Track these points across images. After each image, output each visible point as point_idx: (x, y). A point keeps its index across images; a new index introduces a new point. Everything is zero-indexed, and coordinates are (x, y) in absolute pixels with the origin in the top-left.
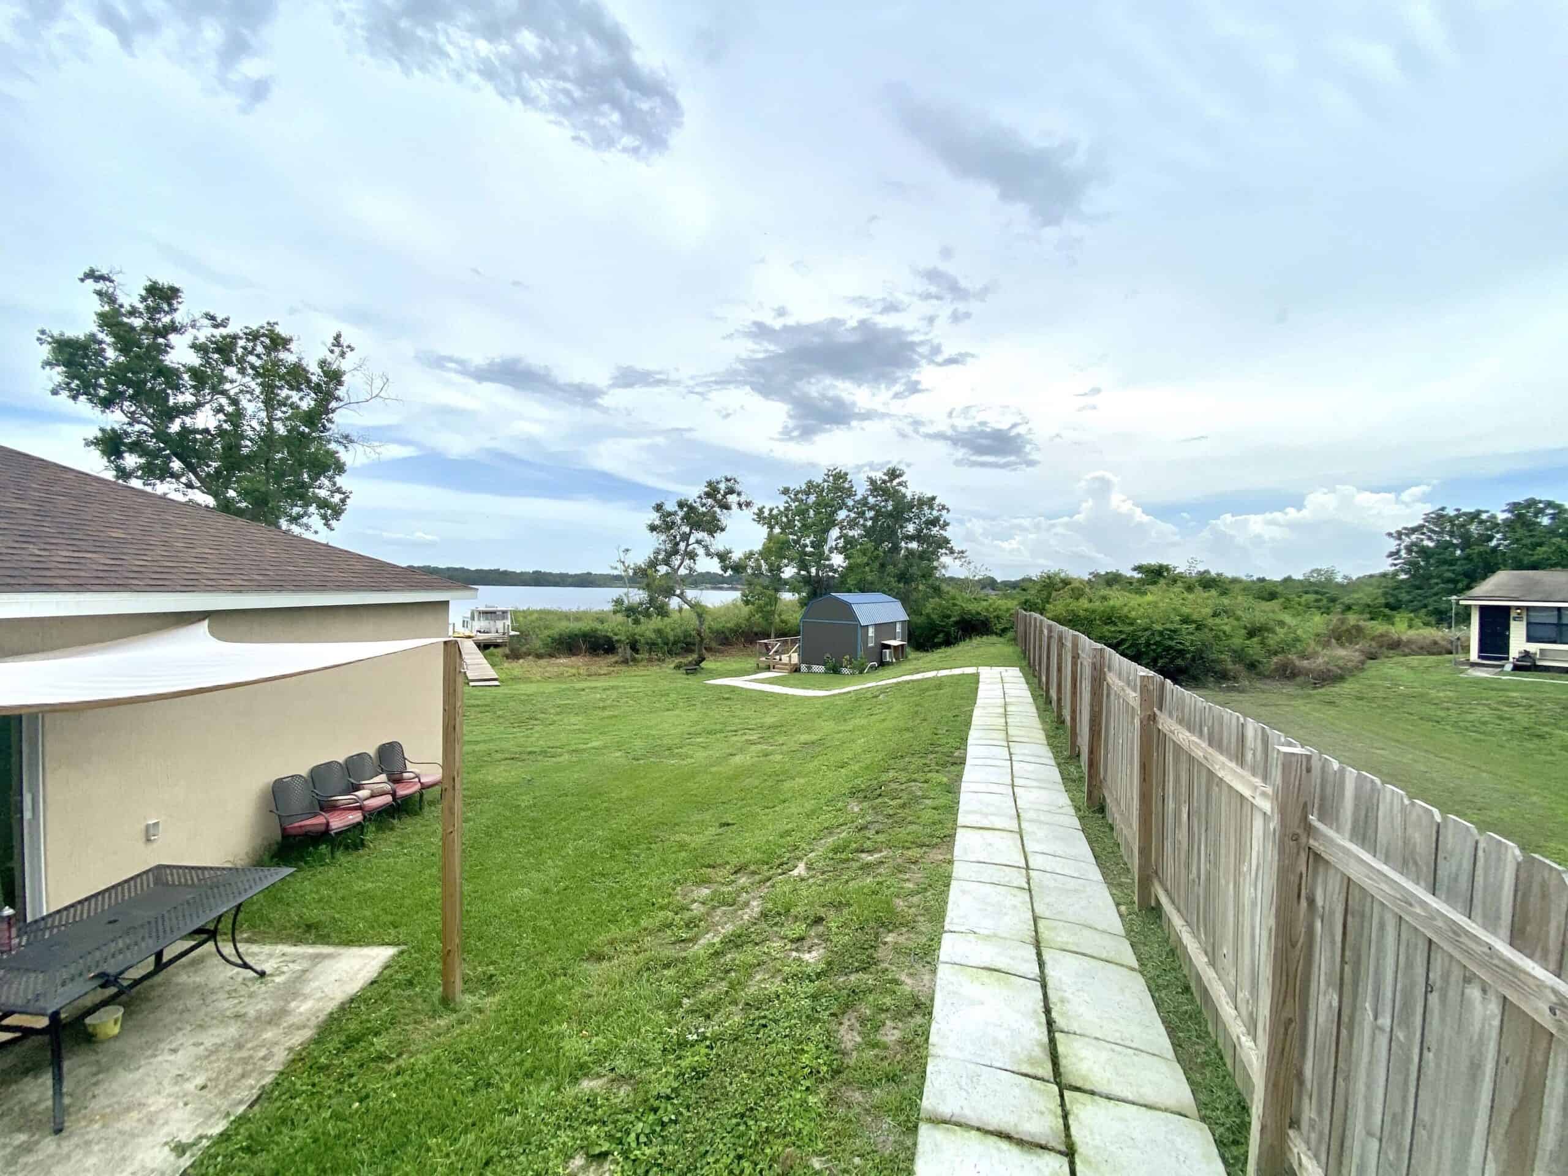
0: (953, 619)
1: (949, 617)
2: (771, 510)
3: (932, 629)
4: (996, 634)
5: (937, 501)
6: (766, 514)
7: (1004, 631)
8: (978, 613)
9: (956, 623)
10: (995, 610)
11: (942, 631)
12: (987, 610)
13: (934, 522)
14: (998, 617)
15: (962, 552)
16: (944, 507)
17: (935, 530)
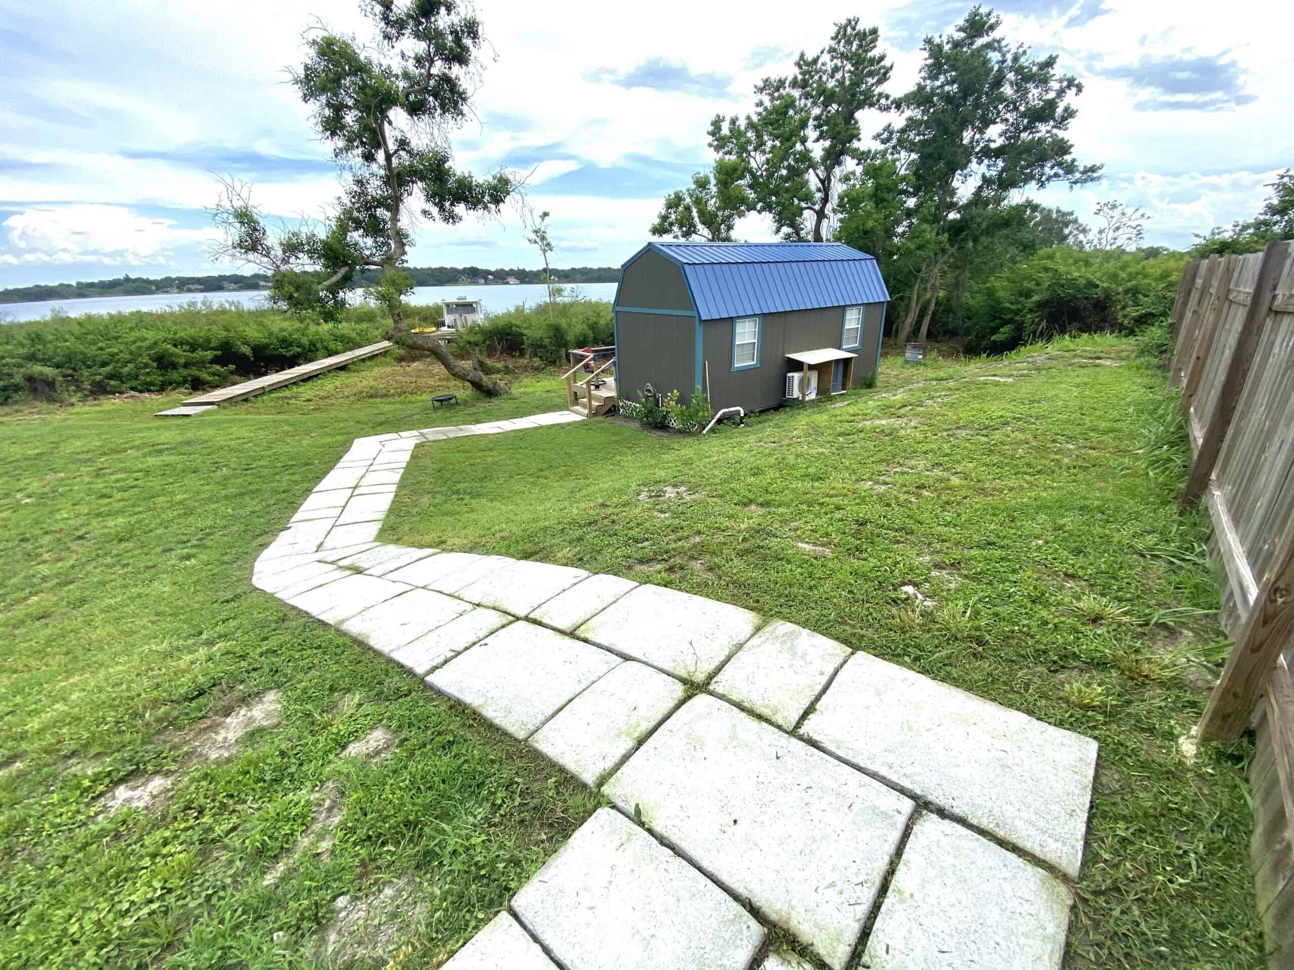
0: (1036, 298)
1: (1028, 294)
2: (733, 122)
3: (994, 318)
4: (1121, 328)
5: (1057, 71)
6: (725, 130)
7: (1143, 320)
8: (1092, 285)
9: (1041, 305)
10: (1132, 277)
11: (1010, 321)
12: (1114, 277)
13: (1045, 113)
14: (1134, 292)
15: (1093, 169)
16: (1071, 83)
17: (1043, 129)
